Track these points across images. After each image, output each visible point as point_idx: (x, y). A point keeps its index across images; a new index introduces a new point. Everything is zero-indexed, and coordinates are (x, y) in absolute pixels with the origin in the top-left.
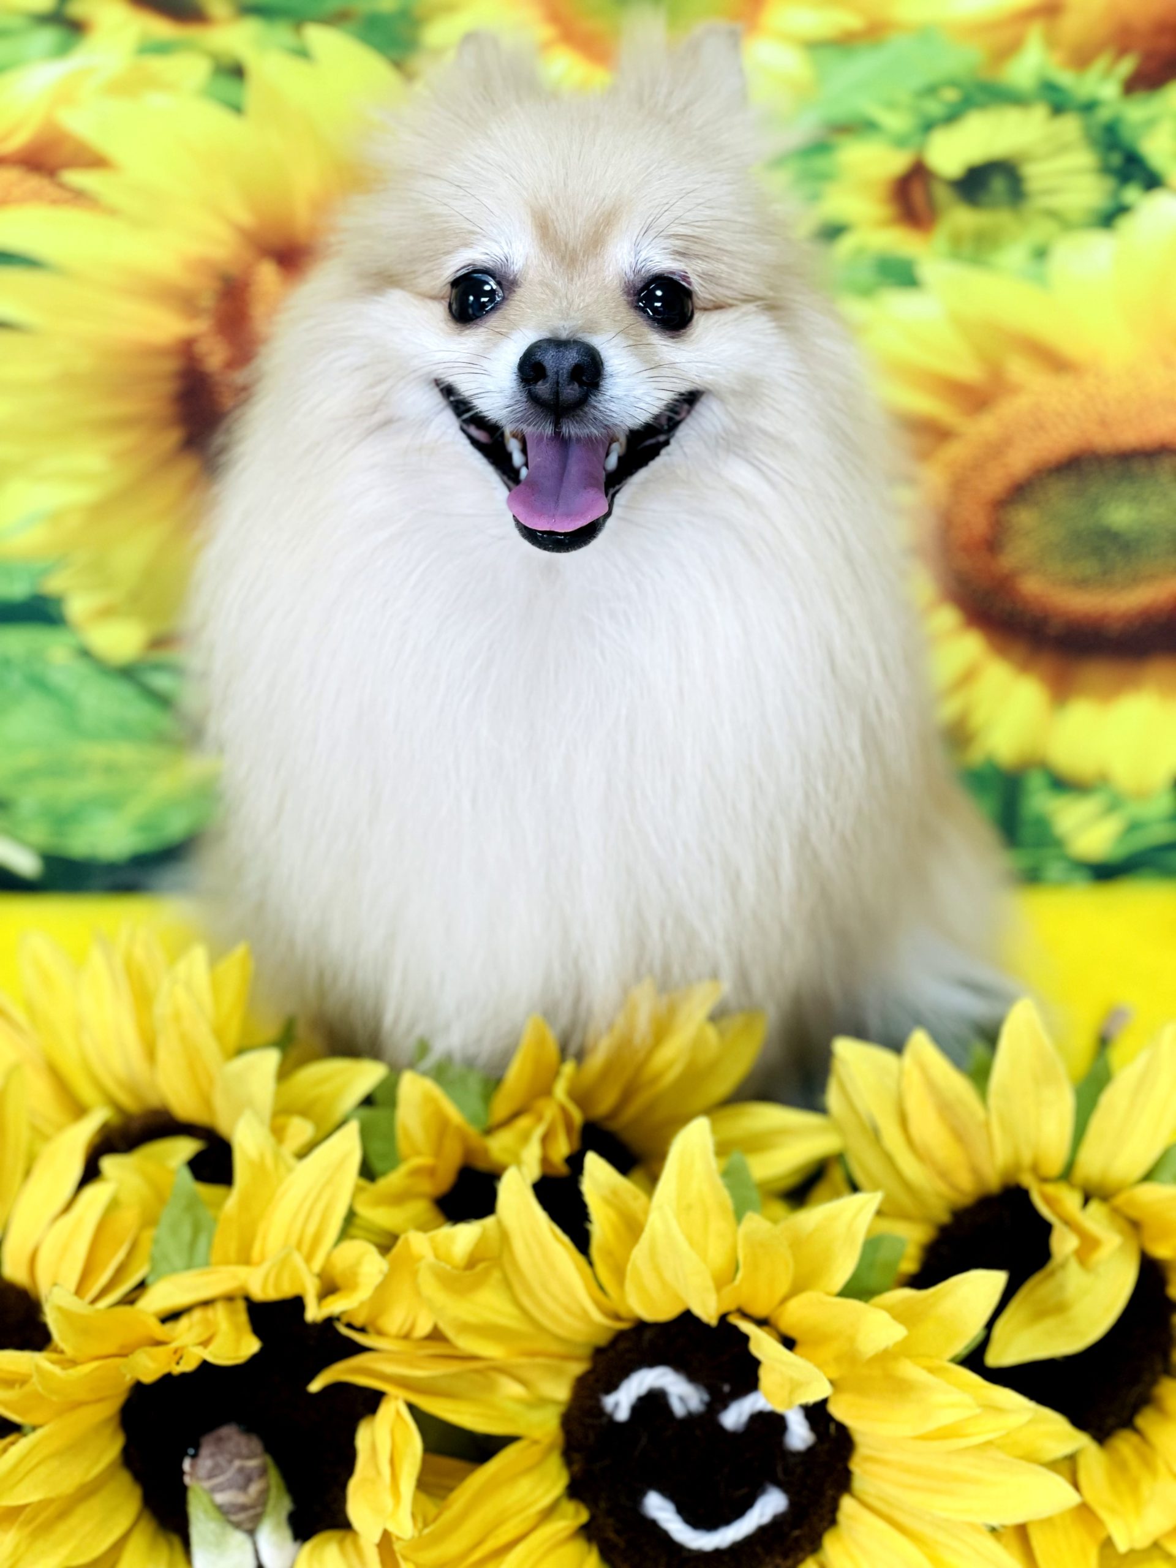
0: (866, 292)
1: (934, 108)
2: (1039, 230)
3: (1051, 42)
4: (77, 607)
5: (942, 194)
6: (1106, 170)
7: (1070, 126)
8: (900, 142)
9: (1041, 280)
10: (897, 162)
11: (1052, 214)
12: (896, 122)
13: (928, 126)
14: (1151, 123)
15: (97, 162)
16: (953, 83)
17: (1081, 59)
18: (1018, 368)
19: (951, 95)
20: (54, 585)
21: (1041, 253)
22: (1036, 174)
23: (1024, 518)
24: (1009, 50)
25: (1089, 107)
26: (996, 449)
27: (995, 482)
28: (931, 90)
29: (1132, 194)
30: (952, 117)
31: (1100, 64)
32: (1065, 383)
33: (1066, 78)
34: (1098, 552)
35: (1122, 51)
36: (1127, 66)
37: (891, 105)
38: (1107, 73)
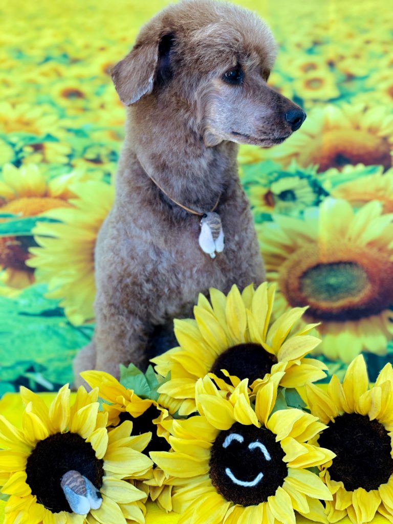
0: (260, 223)
1: (272, 178)
2: (301, 207)
3: (298, 162)
4: (67, 311)
5: (276, 198)
6: (315, 192)
7: (305, 181)
8: (265, 186)
9: (303, 219)
10: (263, 191)
11: (303, 203)
12: (263, 181)
13: (271, 182)
14: (324, 180)
15: (75, 197)
16: (276, 172)
17: (305, 165)
18: (300, 242)
19: (275, 175)
20: (61, 305)
21: (302, 213)
22: (298, 193)
23: (307, 281)
24: (288, 164)
25: (309, 177)
26: (298, 263)
27: (298, 272)
28: (270, 174)
29: (322, 197)
30: (277, 180)
31: (310, 167)
32: (313, 245)
33: (302, 170)
34: (327, 291)
35: (315, 163)
36: (317, 167)
37: (262, 177)
38: (312, 169)
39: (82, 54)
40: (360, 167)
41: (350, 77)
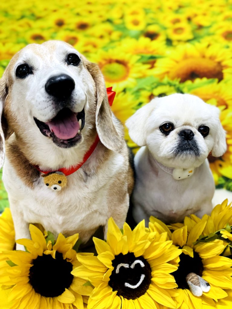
1: (153, 86)
3: (168, 77)
7: (172, 88)
8: (149, 91)
10: (149, 94)
12: (148, 88)
13: (153, 89)
14: (184, 87)
16: (155, 83)
17: (173, 79)
19: (155, 85)
24: (163, 78)
25: (175, 85)
28: (153, 84)
30: (156, 87)
31: (175, 80)
33: (171, 82)
35: (178, 78)
36: (179, 80)
37: (147, 86)
38: (177, 81)
39: (42, 14)
40: (205, 80)
41: (200, 27)
